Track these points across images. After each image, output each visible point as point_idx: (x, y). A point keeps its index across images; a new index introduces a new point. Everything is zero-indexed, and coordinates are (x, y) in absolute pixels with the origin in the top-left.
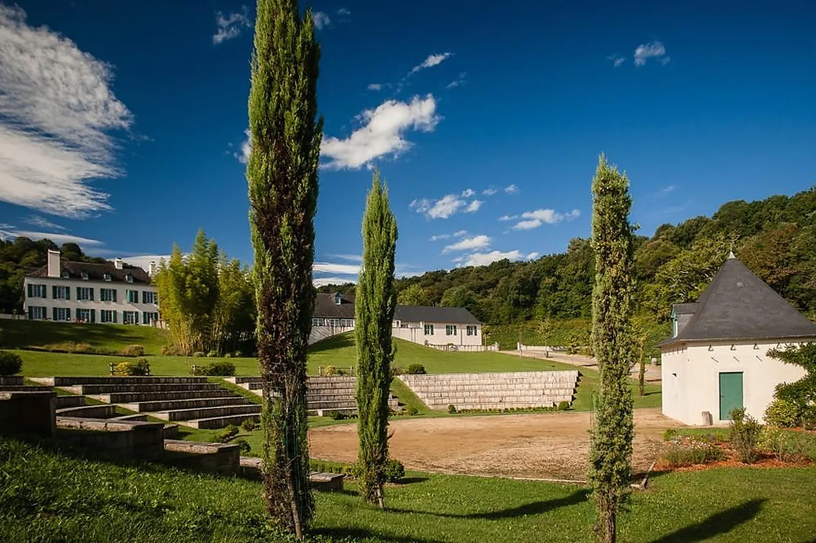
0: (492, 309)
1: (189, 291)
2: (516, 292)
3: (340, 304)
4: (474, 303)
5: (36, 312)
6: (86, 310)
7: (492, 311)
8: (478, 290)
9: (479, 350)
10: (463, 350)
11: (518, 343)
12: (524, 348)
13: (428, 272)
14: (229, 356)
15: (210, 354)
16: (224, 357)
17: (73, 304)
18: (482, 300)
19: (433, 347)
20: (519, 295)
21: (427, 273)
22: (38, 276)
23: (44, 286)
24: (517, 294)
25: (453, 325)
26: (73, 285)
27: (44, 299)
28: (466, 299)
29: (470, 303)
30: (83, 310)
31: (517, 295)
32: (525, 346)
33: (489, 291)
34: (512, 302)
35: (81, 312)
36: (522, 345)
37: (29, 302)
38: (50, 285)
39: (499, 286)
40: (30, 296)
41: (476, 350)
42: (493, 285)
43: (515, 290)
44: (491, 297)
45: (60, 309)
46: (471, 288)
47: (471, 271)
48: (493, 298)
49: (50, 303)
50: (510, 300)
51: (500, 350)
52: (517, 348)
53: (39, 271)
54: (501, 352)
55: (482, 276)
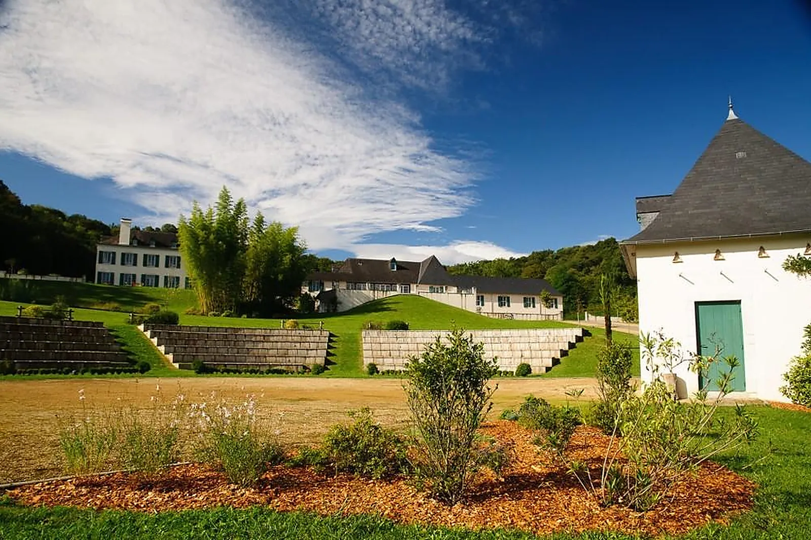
0: (594, 287)
1: (202, 247)
2: (618, 269)
3: (395, 270)
4: (577, 281)
5: (104, 277)
6: (151, 276)
7: (594, 289)
8: (580, 268)
9: (540, 319)
10: (521, 319)
11: (586, 313)
12: (592, 318)
13: (535, 251)
14: (246, 316)
15: (224, 314)
16: (240, 317)
17: (139, 270)
18: (583, 278)
19: (486, 315)
20: (622, 272)
21: (533, 253)
22: (109, 244)
23: (114, 253)
24: (619, 270)
25: (532, 297)
26: (141, 253)
27: (113, 265)
28: (567, 277)
29: (571, 280)
30: (148, 276)
31: (620, 273)
32: (594, 317)
33: (591, 269)
34: (614, 279)
35: (147, 278)
36: (590, 315)
37: (100, 268)
38: (119, 252)
39: (602, 263)
40: (101, 262)
41: (535, 319)
42: (596, 263)
43: (617, 267)
44: (593, 275)
45: (126, 275)
46: (574, 266)
47: (578, 250)
48: (595, 276)
49: (117, 269)
50: (612, 278)
51: (564, 320)
52: (584, 319)
53: (111, 240)
54: (565, 322)
55: (587, 255)
